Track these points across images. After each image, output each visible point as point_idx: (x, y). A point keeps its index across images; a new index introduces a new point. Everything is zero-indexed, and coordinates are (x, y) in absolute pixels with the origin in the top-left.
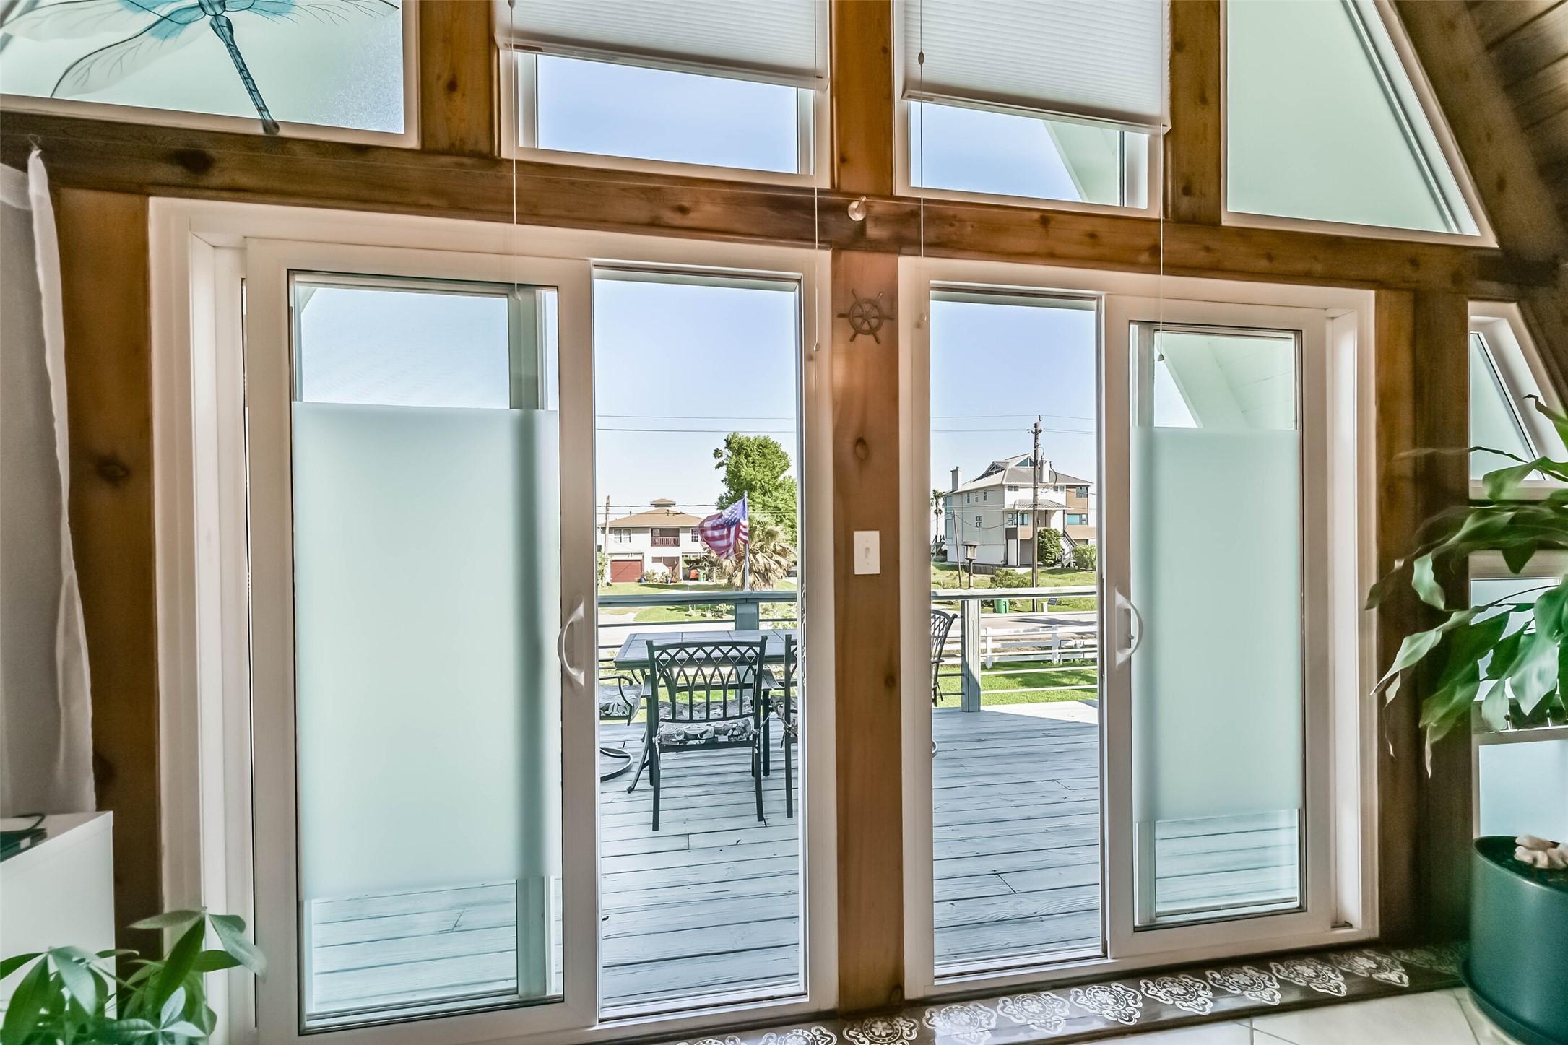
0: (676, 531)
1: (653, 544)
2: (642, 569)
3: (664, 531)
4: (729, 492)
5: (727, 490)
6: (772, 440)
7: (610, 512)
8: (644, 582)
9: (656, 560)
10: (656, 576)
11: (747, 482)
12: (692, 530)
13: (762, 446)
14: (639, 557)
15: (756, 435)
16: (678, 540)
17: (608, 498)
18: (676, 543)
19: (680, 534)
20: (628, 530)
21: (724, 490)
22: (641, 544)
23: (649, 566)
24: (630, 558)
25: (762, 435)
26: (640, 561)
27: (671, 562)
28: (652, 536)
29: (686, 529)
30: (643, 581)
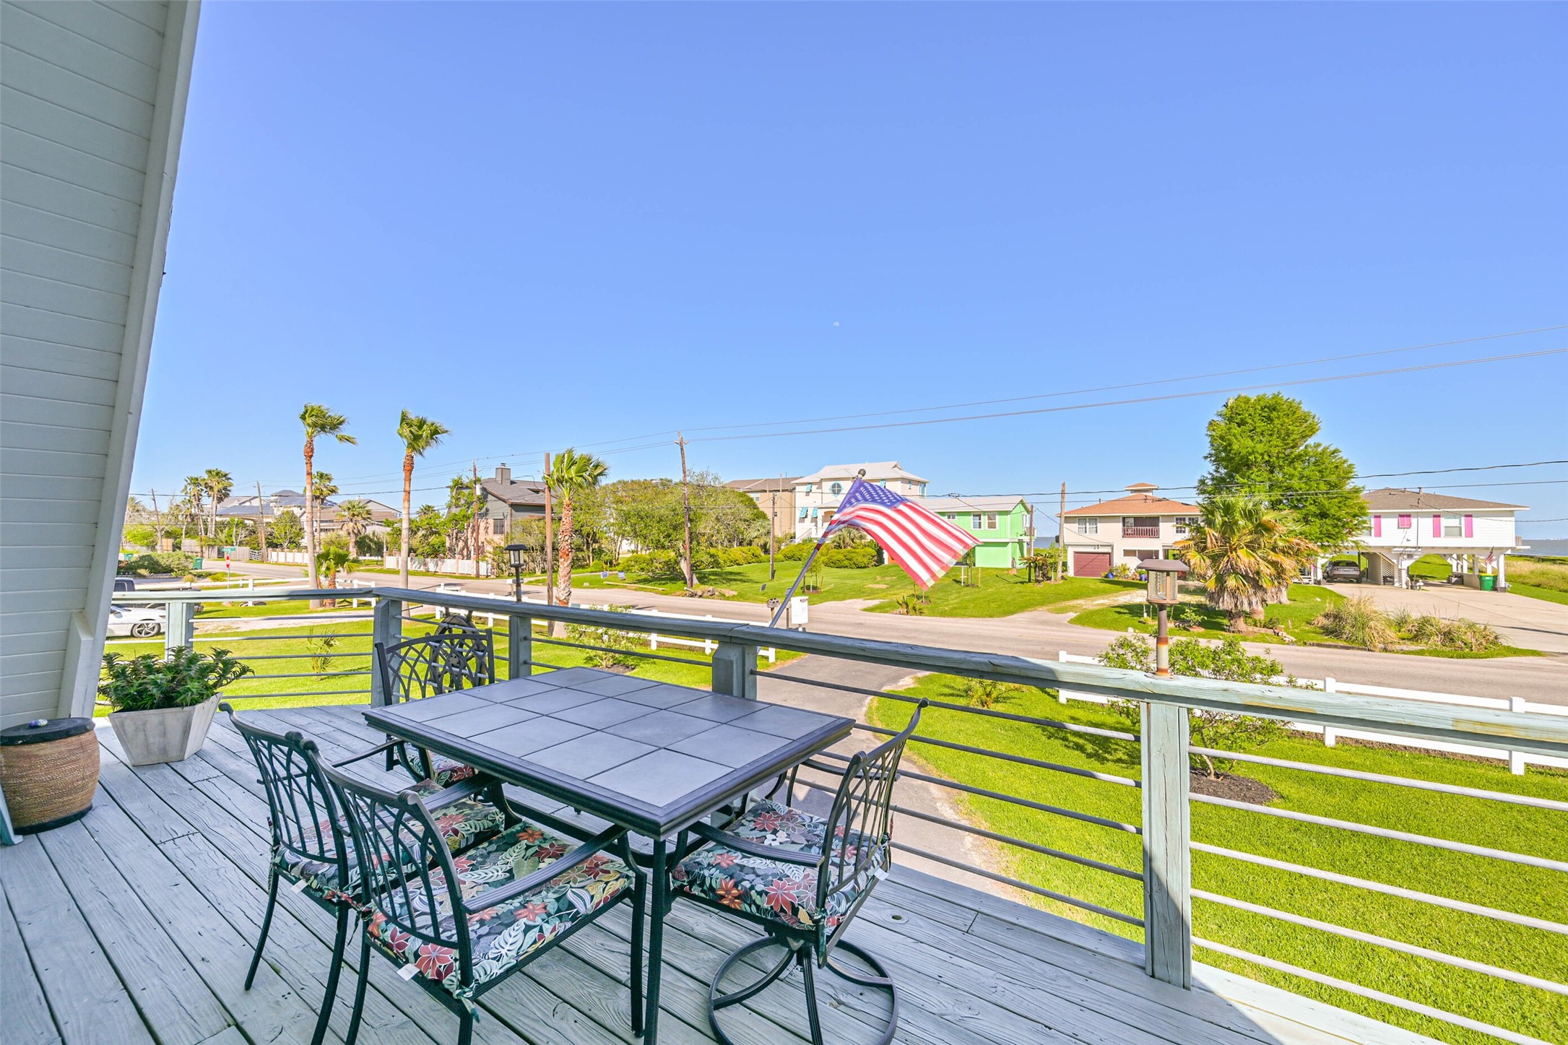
0: (1154, 521)
1: (1125, 534)
2: (1110, 563)
3: (1139, 521)
4: (1217, 471)
5: (1212, 468)
6: (1285, 398)
7: (1065, 500)
8: (1111, 578)
9: (1128, 553)
10: (1127, 572)
11: (1242, 457)
12: (1177, 519)
13: (1268, 408)
14: (1107, 550)
15: (1261, 393)
16: (1158, 531)
17: (1064, 485)
18: (1155, 534)
19: (1161, 524)
20: (1094, 520)
21: (1208, 469)
22: (1110, 535)
23: (1119, 560)
24: (1097, 550)
25: (1269, 393)
26: (1109, 553)
27: (1146, 555)
28: (1124, 526)
29: (1168, 518)
30: (1111, 576)
